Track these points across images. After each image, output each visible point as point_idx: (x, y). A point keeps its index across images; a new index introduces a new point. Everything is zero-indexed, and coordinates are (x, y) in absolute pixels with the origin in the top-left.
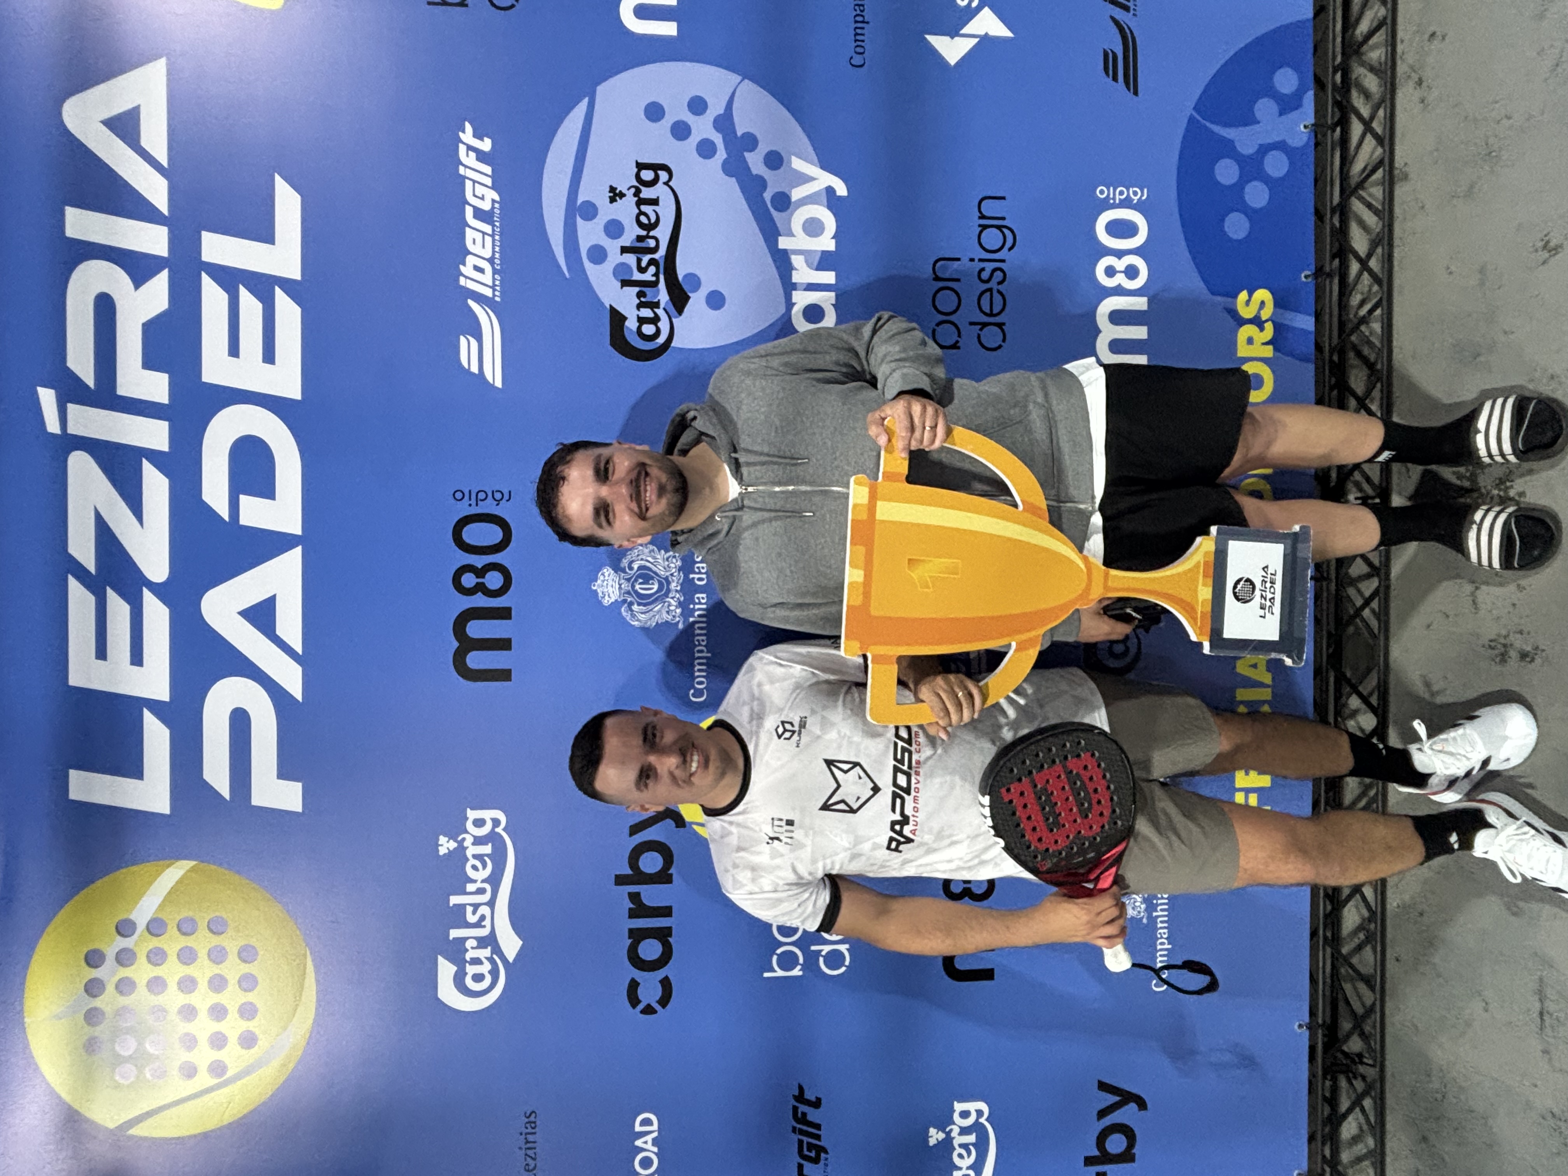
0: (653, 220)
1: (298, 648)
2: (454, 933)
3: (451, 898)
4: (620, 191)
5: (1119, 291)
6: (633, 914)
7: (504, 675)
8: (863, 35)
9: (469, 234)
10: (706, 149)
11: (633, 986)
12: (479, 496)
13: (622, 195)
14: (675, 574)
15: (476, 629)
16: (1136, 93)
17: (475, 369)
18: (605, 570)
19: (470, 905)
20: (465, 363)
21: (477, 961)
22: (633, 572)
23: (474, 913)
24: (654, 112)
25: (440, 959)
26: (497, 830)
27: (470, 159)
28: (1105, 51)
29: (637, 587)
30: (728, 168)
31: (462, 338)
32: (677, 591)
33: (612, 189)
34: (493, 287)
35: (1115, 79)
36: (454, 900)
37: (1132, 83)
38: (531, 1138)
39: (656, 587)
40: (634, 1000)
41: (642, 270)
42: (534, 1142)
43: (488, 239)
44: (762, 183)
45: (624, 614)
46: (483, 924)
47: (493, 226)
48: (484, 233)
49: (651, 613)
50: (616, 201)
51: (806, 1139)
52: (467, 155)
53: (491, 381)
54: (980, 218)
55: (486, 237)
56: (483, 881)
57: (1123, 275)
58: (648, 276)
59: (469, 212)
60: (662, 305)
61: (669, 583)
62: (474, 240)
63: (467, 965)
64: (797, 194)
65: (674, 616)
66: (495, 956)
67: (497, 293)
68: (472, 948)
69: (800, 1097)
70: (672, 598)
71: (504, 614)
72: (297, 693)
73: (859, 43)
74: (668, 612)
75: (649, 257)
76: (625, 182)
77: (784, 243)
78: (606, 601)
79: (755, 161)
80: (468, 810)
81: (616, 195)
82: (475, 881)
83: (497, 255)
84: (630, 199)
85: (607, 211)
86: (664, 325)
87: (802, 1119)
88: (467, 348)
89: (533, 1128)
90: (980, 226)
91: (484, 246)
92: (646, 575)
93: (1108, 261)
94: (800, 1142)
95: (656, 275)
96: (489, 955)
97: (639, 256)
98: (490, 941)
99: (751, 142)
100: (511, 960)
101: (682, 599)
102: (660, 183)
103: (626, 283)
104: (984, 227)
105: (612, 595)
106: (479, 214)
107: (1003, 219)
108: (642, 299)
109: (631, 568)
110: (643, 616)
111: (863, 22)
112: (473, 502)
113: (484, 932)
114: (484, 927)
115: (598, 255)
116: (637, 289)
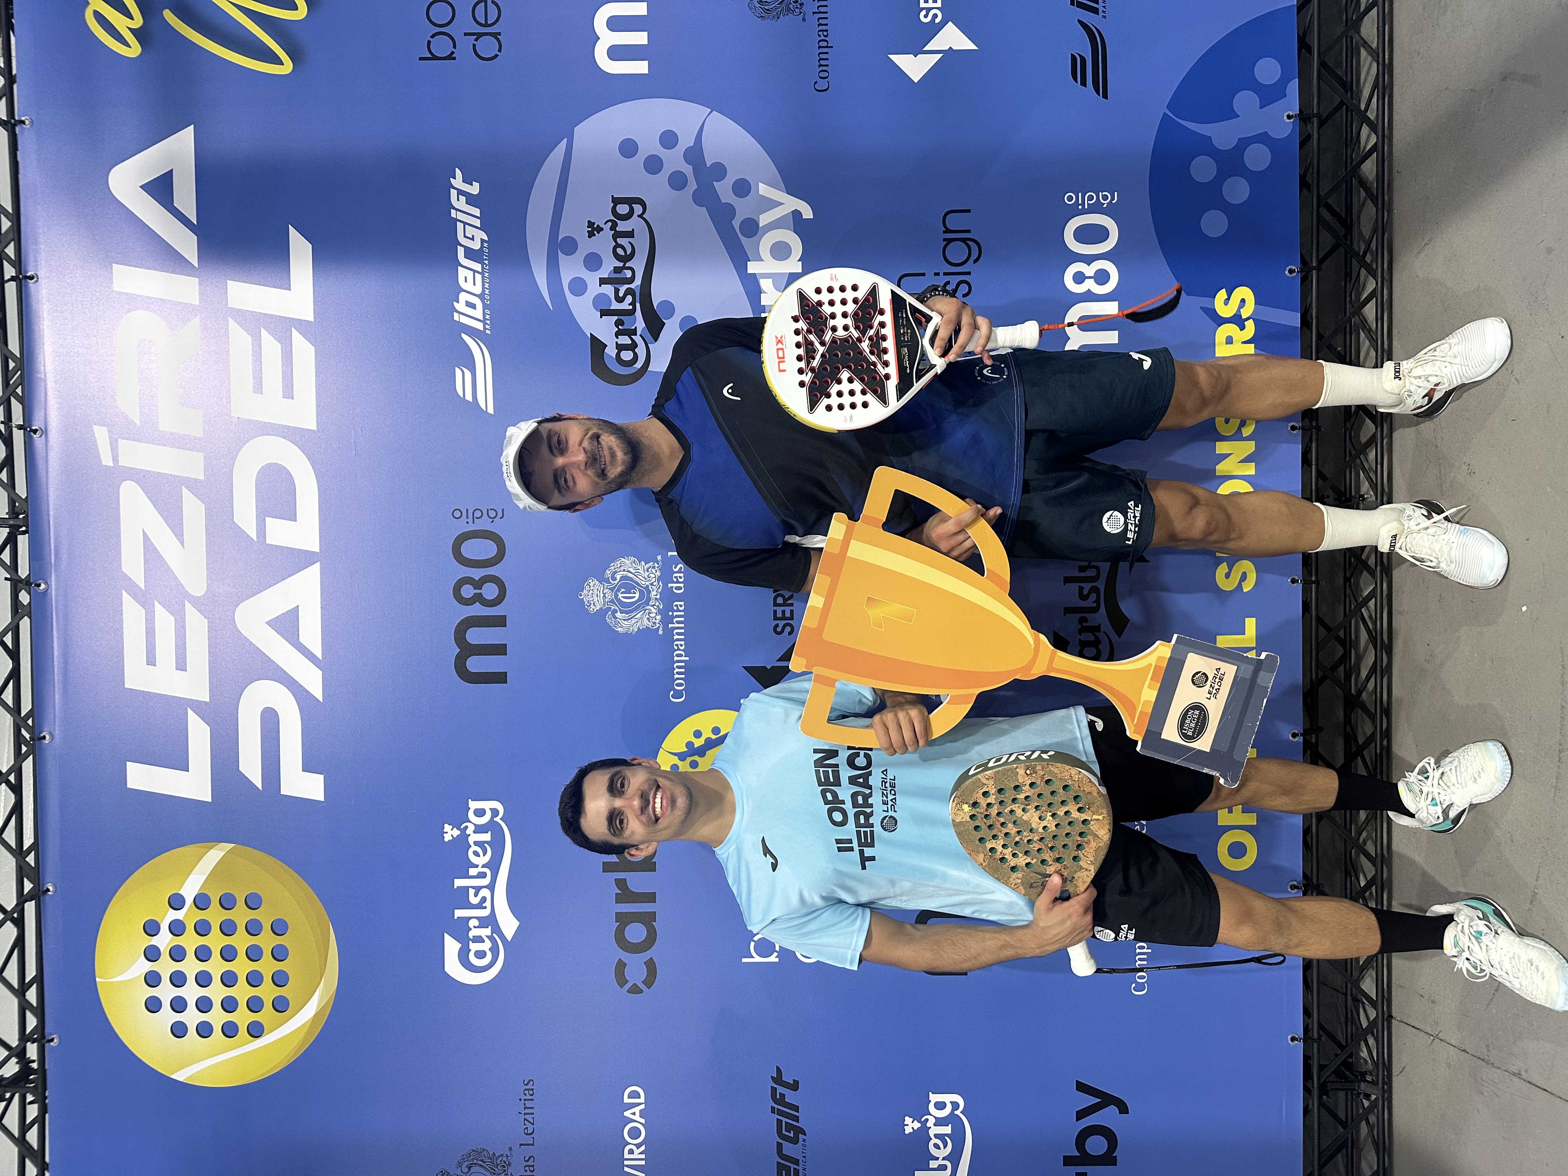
0: (629, 252)
1: (319, 654)
2: (459, 913)
3: (456, 880)
4: (598, 225)
5: (1090, 297)
6: (619, 899)
7: (500, 678)
8: (827, 59)
9: (462, 273)
10: (677, 181)
11: (621, 966)
12: (476, 514)
13: (599, 229)
14: (654, 584)
15: (475, 636)
16: (1105, 96)
17: (469, 397)
18: (590, 581)
19: (472, 887)
20: (460, 391)
21: (479, 939)
22: (616, 582)
23: (476, 895)
24: (628, 148)
25: (447, 938)
26: (495, 819)
27: (460, 203)
28: (1072, 55)
29: (620, 595)
30: (698, 198)
31: (457, 369)
32: (656, 599)
33: (591, 224)
34: (484, 321)
35: (1084, 83)
36: (459, 883)
37: (1101, 87)
38: (528, 1104)
39: (637, 595)
40: (621, 980)
41: (620, 300)
42: (533, 1108)
43: (479, 277)
44: (731, 211)
45: (608, 621)
46: (484, 905)
47: (483, 264)
48: (475, 271)
49: (634, 621)
50: (595, 235)
51: (784, 1120)
52: (458, 200)
53: (483, 407)
54: (944, 232)
55: (476, 274)
56: (483, 866)
57: (1092, 280)
58: (626, 305)
59: (461, 251)
60: (639, 333)
61: (649, 592)
62: (466, 277)
63: (470, 942)
64: (764, 219)
65: (654, 623)
66: (494, 935)
67: (488, 327)
68: (475, 927)
69: (778, 1079)
70: (652, 606)
71: (500, 622)
72: (319, 694)
73: (824, 68)
74: (648, 619)
75: (626, 286)
76: (603, 216)
77: (753, 268)
78: (593, 609)
79: (724, 190)
80: (470, 800)
81: (594, 229)
82: (477, 866)
83: (487, 292)
84: (607, 233)
85: (587, 246)
86: (641, 351)
87: (780, 1100)
88: (461, 379)
89: (532, 1095)
90: (944, 240)
91: (474, 285)
92: (628, 585)
93: (1077, 267)
94: (779, 1122)
95: (633, 304)
96: (490, 934)
97: (616, 286)
98: (490, 921)
99: (720, 171)
100: (509, 938)
101: (661, 607)
102: (635, 215)
103: (604, 313)
104: (949, 241)
105: (597, 604)
106: (470, 254)
107: (969, 231)
108: (620, 327)
109: (615, 579)
110: (626, 622)
111: (826, 47)
112: (470, 520)
113: (485, 913)
114: (485, 908)
115: (579, 286)
116: (616, 318)
